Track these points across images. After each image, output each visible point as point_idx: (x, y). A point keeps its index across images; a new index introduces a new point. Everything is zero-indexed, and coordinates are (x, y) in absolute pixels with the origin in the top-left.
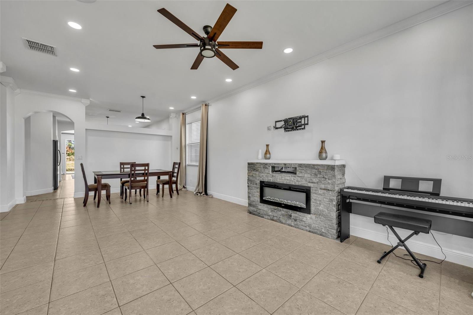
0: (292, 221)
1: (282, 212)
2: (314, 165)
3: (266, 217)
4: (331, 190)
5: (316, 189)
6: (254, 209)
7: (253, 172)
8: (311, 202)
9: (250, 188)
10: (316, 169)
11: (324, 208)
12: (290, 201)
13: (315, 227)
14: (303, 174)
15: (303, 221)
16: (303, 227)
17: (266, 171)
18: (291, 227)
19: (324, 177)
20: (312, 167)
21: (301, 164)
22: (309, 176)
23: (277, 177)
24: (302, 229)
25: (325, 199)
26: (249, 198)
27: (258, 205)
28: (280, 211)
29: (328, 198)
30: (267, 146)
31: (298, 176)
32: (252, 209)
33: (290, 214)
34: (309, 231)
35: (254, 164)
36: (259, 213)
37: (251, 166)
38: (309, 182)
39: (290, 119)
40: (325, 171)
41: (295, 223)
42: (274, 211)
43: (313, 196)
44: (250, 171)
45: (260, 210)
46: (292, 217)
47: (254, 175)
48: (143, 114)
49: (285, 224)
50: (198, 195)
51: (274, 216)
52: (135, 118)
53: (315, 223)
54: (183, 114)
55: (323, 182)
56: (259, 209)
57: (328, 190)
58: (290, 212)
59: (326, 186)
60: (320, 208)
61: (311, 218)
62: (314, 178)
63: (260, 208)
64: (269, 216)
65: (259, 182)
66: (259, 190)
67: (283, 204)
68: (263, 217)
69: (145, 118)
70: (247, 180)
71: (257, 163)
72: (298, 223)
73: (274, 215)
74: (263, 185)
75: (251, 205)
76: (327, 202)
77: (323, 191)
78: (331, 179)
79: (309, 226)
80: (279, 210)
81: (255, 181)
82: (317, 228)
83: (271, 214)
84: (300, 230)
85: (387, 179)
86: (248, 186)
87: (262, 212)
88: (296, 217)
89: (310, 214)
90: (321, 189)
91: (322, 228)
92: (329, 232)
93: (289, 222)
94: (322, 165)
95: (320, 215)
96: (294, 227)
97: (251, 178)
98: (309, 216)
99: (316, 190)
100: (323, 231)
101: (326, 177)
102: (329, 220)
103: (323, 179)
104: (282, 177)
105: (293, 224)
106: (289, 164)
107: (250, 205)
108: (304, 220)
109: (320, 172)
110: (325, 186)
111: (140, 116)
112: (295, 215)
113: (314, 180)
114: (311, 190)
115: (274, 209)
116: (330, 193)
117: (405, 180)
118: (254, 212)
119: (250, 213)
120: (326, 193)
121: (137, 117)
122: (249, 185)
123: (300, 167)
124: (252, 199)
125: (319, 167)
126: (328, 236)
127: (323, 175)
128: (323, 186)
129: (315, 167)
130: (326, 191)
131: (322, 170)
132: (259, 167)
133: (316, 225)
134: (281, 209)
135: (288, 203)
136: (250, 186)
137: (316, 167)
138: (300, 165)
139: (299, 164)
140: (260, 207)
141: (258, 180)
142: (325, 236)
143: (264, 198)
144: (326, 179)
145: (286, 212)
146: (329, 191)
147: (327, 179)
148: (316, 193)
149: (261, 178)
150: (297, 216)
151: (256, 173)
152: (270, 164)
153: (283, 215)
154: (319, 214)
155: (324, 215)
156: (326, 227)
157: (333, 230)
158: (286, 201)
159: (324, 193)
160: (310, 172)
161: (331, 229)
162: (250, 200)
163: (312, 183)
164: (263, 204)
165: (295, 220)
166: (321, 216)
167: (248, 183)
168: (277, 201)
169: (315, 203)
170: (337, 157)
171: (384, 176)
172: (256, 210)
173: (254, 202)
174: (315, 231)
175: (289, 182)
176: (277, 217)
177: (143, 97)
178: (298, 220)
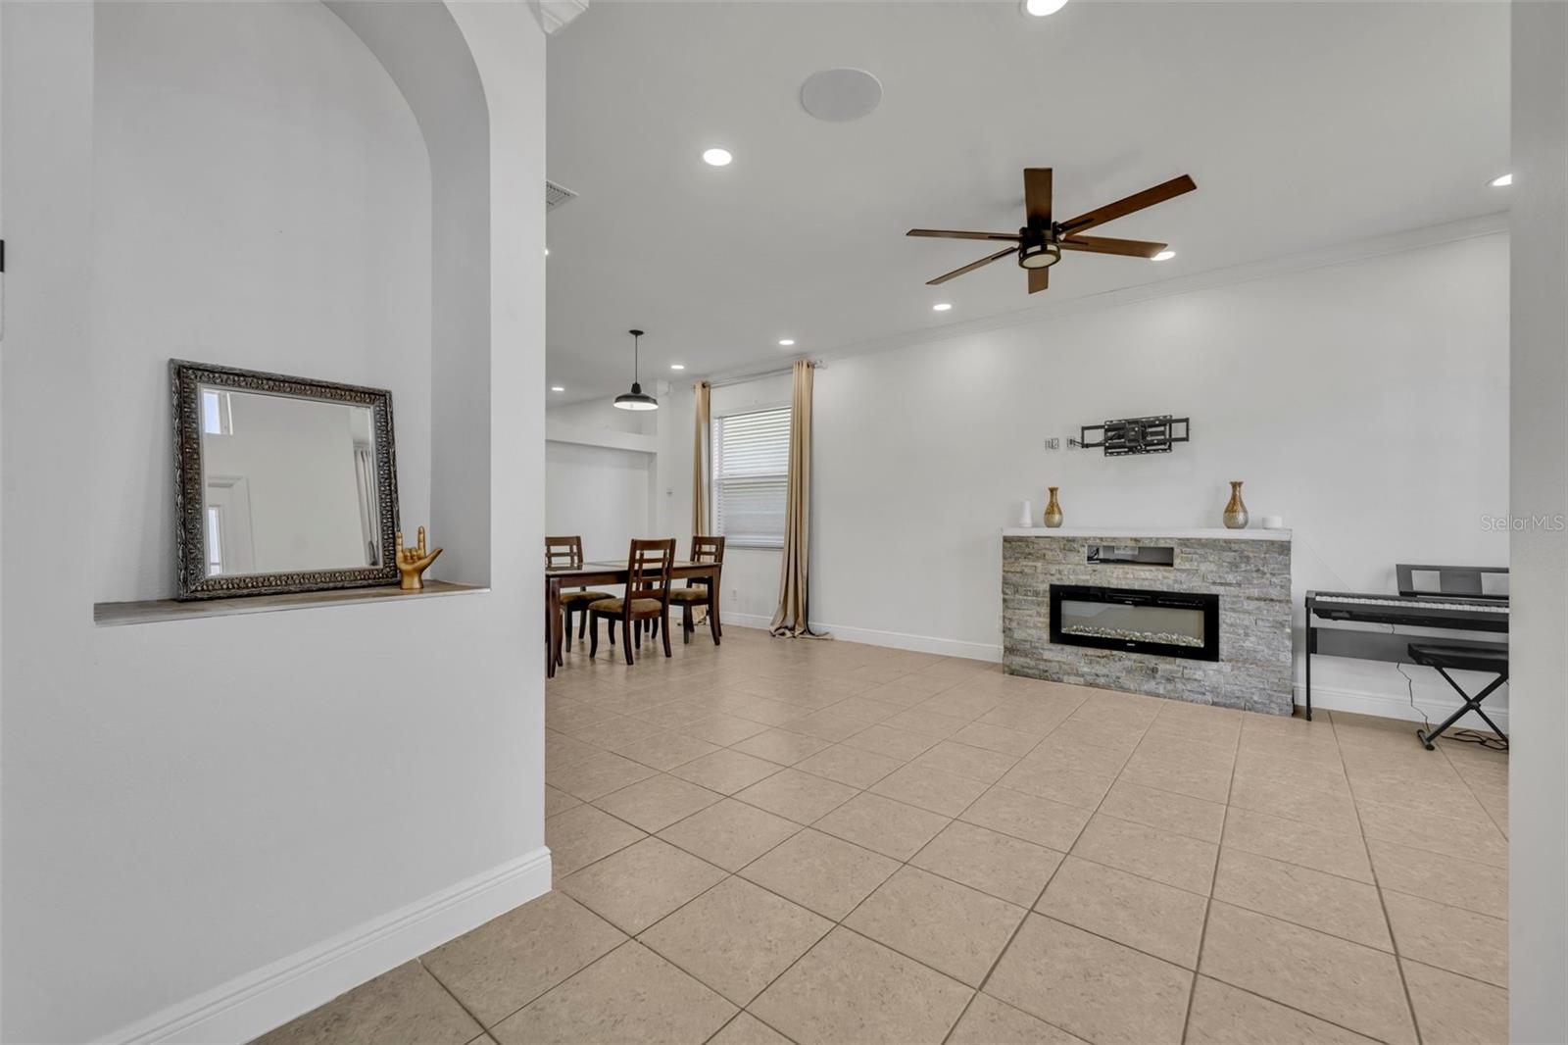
0: (1157, 684)
1: (1127, 662)
2: (1227, 541)
3: (1073, 679)
4: (1280, 601)
5: (1234, 599)
6: (1028, 660)
7: (1025, 563)
8: (1220, 631)
9: (1010, 605)
10: (1235, 551)
11: (1259, 644)
12: (1150, 634)
13: (1232, 692)
14: (1196, 564)
15: (1196, 680)
16: (1192, 696)
17: (1074, 558)
18: (1157, 699)
19: (1258, 571)
20: (1221, 546)
21: (1188, 539)
22: (1213, 567)
23: (1109, 574)
24: (1192, 701)
25: (1260, 623)
26: (1007, 632)
27: (1042, 649)
28: (1120, 660)
29: (1271, 619)
30: (1053, 491)
31: (1178, 570)
32: (1018, 661)
33: (1152, 665)
34: (1214, 704)
35: (1027, 541)
36: (1046, 671)
37: (1014, 547)
38: (1214, 583)
39: (1130, 422)
40: (1263, 556)
41: (1170, 687)
42: (1098, 662)
43: (1226, 617)
44: (1009, 560)
45: (1050, 661)
46: (1159, 673)
47: (1026, 571)
48: (636, 388)
49: (1135, 692)
50: (783, 634)
51: (1097, 675)
52: (614, 399)
53: (1231, 681)
54: (704, 386)
55: (1255, 582)
56: (1046, 660)
57: (1272, 600)
58: (1151, 660)
59: (1265, 590)
60: (1248, 644)
61: (1219, 672)
62: (1227, 573)
63: (1047, 658)
64: (1083, 676)
65: (1048, 589)
66: (1045, 610)
67: (1131, 641)
68: (1060, 681)
69: (645, 399)
70: (1001, 584)
71: (1036, 537)
72: (1180, 686)
73: (1098, 672)
74: (1060, 594)
75: (1014, 650)
76: (1268, 630)
77: (1251, 606)
78: (1279, 574)
79: (1214, 690)
80: (1117, 659)
81: (1030, 586)
82: (1239, 694)
83: (1086, 669)
84: (1186, 703)
85: (1404, 572)
86: (1005, 600)
87: (1054, 667)
88: (1171, 672)
89: (1218, 661)
90: (1248, 598)
91: (1253, 694)
92: (1274, 699)
93: (1151, 685)
94: (1253, 541)
95: (1245, 661)
96: (1165, 697)
97: (1015, 578)
98: (1214, 665)
99: (1234, 603)
100: (1256, 698)
101: (1265, 569)
102: (1273, 671)
103: (1255, 575)
104: (1127, 573)
105: (1161, 691)
106: (1151, 538)
107: (1009, 650)
108: (1197, 677)
109: (1248, 557)
110: (1262, 592)
111: (629, 391)
112: (1168, 667)
113: (1230, 578)
114: (1221, 603)
115: (1099, 657)
116: (1277, 607)
117: (1446, 573)
118: (1025, 670)
119: (1012, 674)
120: (1266, 607)
121: (620, 395)
122: (1006, 597)
123: (1186, 545)
124: (1019, 635)
125: (1243, 546)
126: (1272, 711)
127: (1256, 566)
128: (1256, 592)
129: (1233, 545)
130: (1263, 603)
131: (1252, 552)
132: (1045, 549)
133: (1235, 687)
134: (1123, 654)
135: (1145, 638)
136: (1013, 600)
137: (1235, 547)
138: (1185, 542)
139: (1180, 539)
140: (1047, 655)
141: (1043, 582)
142: (1262, 711)
143: (1064, 630)
144: (1265, 574)
145: (1140, 662)
146: (1273, 604)
147: (1268, 575)
148: (1234, 610)
149: (1054, 578)
150: (1176, 668)
151: (1034, 564)
152: (1086, 539)
153: (1129, 671)
154: (1241, 660)
155: (1260, 661)
156: (1265, 689)
157: (1284, 695)
158: (1138, 634)
159: (1258, 608)
160: (1217, 558)
161: (1280, 691)
162: (1011, 637)
163: (1222, 584)
164: (1059, 647)
165: (1168, 679)
166: (1251, 664)
167: (1004, 593)
168: (1109, 634)
169: (1231, 633)
170: (1277, 522)
171: (1397, 566)
172: (1032, 663)
173: (1025, 641)
174: (1232, 701)
175: (1150, 585)
176: (1108, 676)
177: (637, 333)
178: (1177, 680)
